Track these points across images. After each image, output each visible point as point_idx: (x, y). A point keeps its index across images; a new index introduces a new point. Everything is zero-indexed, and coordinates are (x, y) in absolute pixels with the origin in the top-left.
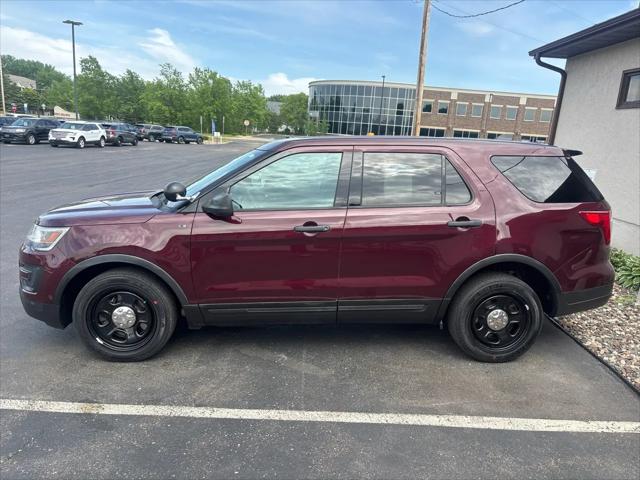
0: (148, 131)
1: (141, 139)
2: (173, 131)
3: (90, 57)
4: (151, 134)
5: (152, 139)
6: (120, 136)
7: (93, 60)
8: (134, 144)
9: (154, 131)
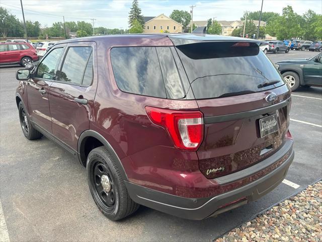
0: (302, 45)
1: (292, 49)
2: (317, 44)
3: (288, 6)
4: (303, 46)
5: (303, 49)
6: (278, 48)
7: (290, 8)
8: (286, 52)
9: (306, 44)
